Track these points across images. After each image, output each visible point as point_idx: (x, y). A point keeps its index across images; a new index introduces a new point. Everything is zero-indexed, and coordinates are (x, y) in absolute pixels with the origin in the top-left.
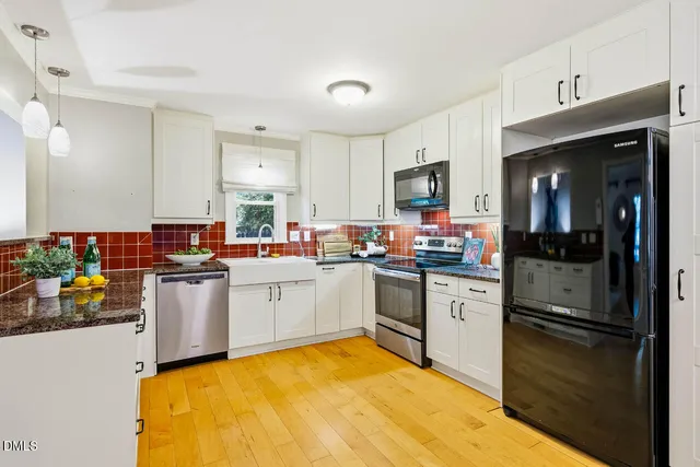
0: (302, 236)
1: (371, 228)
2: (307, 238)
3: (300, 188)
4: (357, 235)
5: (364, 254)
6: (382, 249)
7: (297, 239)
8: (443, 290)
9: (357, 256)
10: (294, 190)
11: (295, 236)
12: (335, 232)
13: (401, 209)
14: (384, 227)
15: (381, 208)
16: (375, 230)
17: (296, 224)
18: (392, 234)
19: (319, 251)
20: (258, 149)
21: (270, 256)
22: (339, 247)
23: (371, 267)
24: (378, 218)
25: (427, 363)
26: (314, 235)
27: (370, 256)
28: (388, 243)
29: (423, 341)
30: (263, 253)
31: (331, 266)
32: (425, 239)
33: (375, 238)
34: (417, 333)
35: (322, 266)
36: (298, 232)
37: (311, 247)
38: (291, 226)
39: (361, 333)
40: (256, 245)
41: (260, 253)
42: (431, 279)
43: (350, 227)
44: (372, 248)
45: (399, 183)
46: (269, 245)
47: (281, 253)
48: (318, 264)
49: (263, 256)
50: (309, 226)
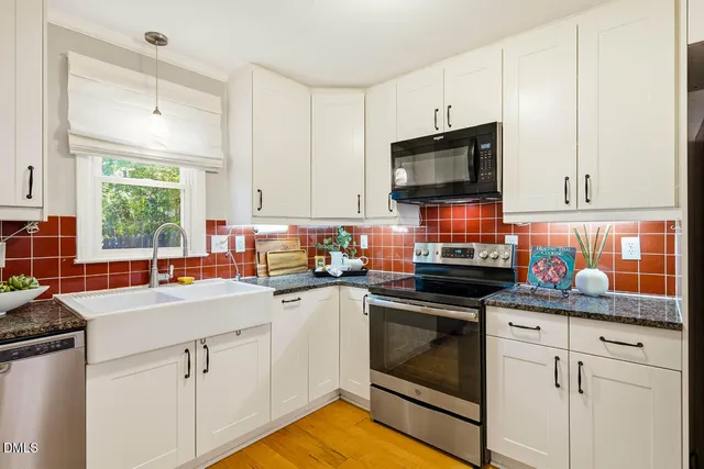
0: (232, 243)
1: (336, 230)
2: (241, 247)
3: (229, 163)
4: (317, 243)
5: (338, 271)
6: (358, 263)
7: (224, 249)
9: (325, 274)
10: (220, 164)
11: (220, 244)
12: (282, 236)
13: (399, 200)
14: (354, 229)
15: (363, 200)
16: (344, 233)
17: (223, 223)
18: (364, 239)
19: (260, 267)
20: (152, 80)
21: (174, 280)
22: (289, 260)
24: (357, 216)
26: (252, 242)
27: (345, 274)
28: (359, 252)
29: (482, 423)
30: (163, 277)
31: (295, 296)
32: (434, 247)
35: (282, 298)
36: (225, 238)
37: (246, 262)
38: (213, 226)
40: (146, 262)
41: (156, 276)
44: (339, 263)
46: (173, 261)
47: (196, 274)
48: (276, 294)
49: (161, 283)
50: (243, 227)
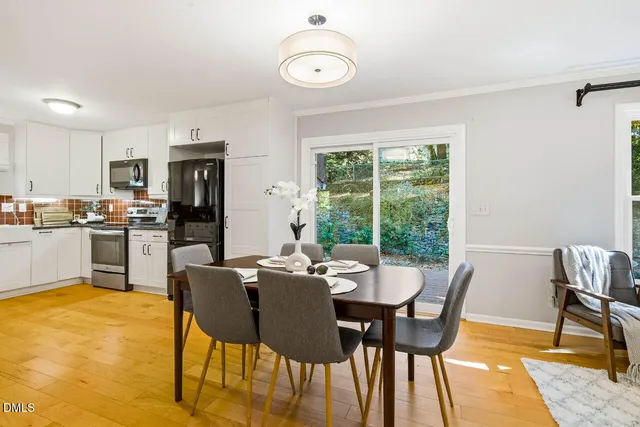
0: (17, 207)
1: (91, 203)
2: (23, 209)
3: (14, 167)
4: (78, 207)
5: (84, 221)
6: (101, 218)
7: (11, 210)
8: (138, 238)
9: (77, 223)
10: (8, 167)
11: (8, 207)
12: (54, 205)
13: (116, 188)
14: (104, 202)
15: (100, 187)
16: (95, 203)
17: (10, 197)
18: (111, 206)
19: (37, 220)
22: (59, 217)
23: (88, 230)
24: (96, 194)
25: (129, 288)
26: (31, 207)
27: (89, 222)
28: (108, 213)
29: (126, 273)
31: (49, 230)
32: (134, 210)
33: (95, 208)
34: (122, 269)
35: (39, 231)
36: (11, 204)
37: (29, 216)
39: (79, 281)
42: (132, 233)
43: (71, 201)
44: (92, 217)
45: (115, 170)
48: (34, 229)
50: (24, 199)
